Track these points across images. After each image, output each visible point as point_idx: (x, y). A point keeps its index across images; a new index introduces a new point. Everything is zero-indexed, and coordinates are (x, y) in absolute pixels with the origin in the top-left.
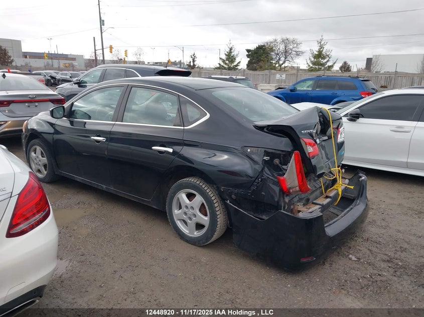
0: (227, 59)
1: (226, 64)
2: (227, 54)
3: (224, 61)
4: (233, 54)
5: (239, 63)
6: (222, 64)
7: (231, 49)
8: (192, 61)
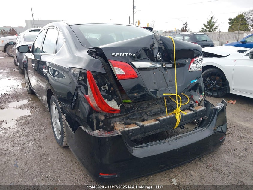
0: (209, 25)
1: (207, 28)
2: (209, 21)
3: (206, 26)
4: (213, 21)
5: (217, 27)
6: (205, 28)
7: (212, 18)
8: (184, 27)
